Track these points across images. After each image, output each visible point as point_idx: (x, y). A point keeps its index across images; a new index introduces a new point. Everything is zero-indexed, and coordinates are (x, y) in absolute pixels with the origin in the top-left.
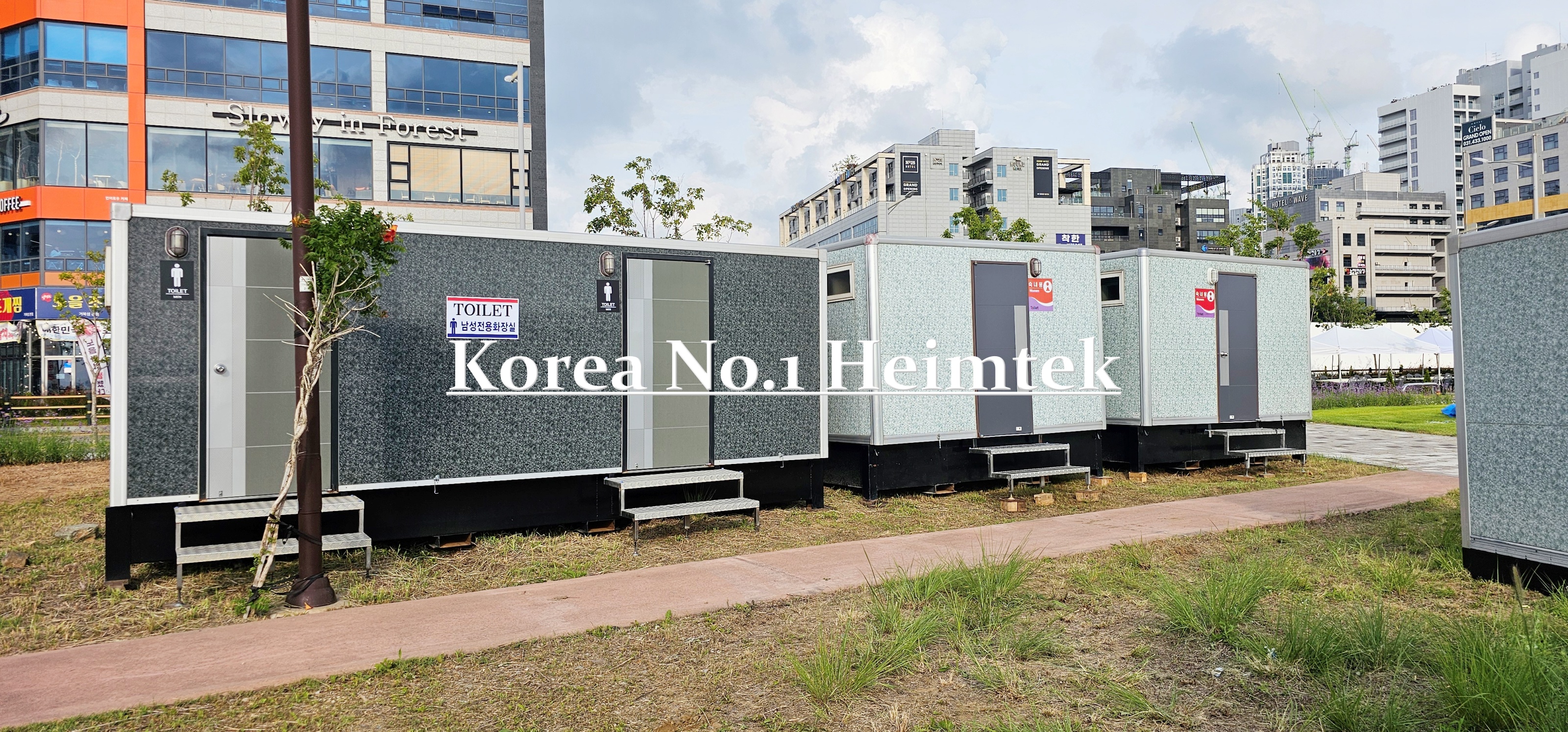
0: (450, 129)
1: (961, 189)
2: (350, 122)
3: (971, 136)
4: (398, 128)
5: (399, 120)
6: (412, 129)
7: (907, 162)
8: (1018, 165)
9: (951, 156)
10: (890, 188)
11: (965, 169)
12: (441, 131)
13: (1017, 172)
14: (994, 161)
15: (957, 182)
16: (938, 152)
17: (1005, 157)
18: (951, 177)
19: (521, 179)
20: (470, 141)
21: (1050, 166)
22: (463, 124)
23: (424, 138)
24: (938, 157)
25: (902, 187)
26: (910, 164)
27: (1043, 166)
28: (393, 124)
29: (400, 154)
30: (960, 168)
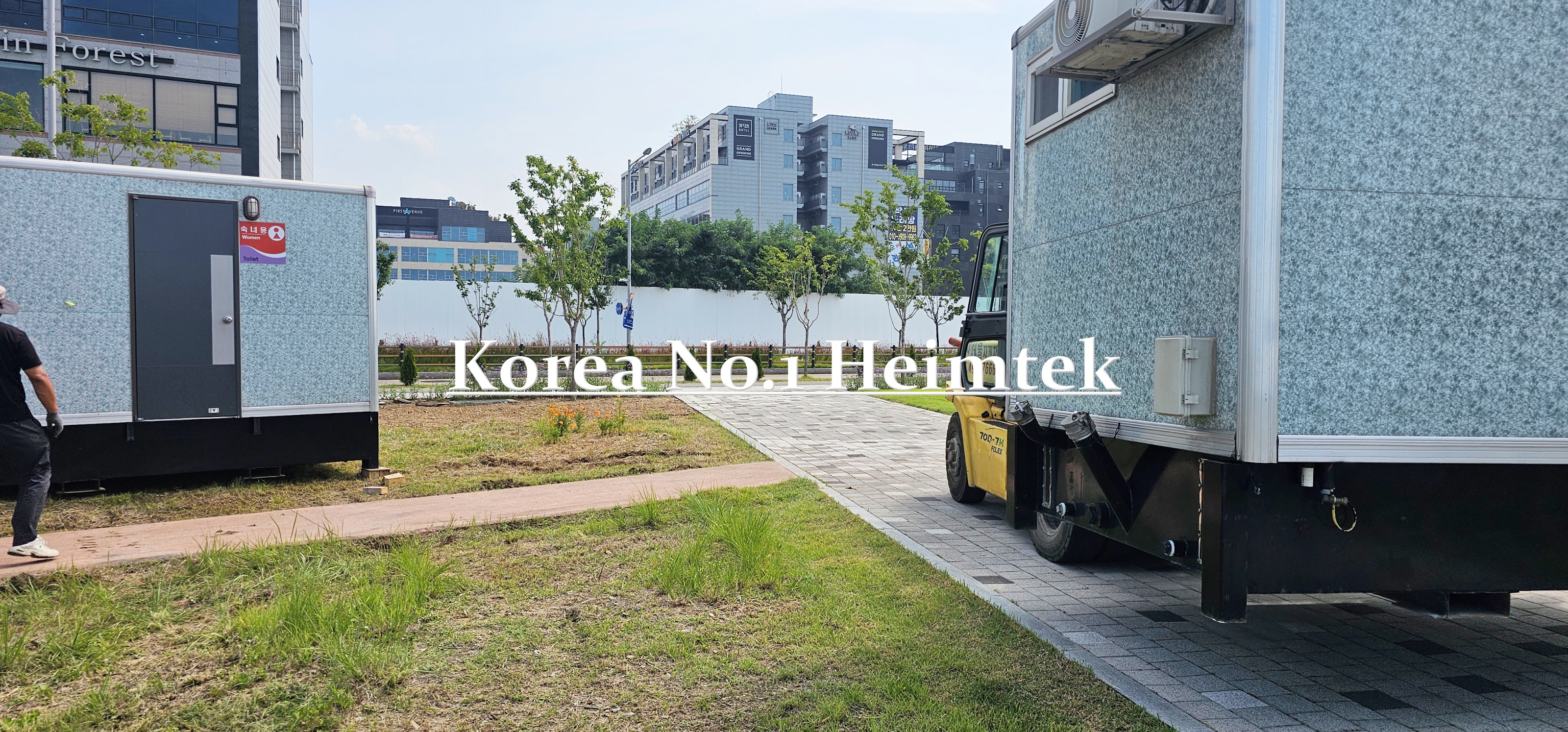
0: (140, 56)
1: (796, 157)
2: (14, 42)
3: (808, 103)
4: (74, 51)
5: (76, 44)
6: (92, 52)
7: (741, 125)
8: (852, 134)
9: (786, 121)
10: (722, 151)
11: (799, 136)
12: (128, 57)
13: (852, 141)
14: (829, 128)
15: (791, 148)
16: (773, 116)
17: (839, 126)
18: (786, 144)
19: (228, 117)
20: (164, 70)
21: (885, 137)
22: (156, 51)
23: (104, 65)
24: (772, 121)
25: (735, 150)
26: (743, 127)
27: (878, 137)
28: (70, 46)
29: (78, 81)
30: (795, 133)
